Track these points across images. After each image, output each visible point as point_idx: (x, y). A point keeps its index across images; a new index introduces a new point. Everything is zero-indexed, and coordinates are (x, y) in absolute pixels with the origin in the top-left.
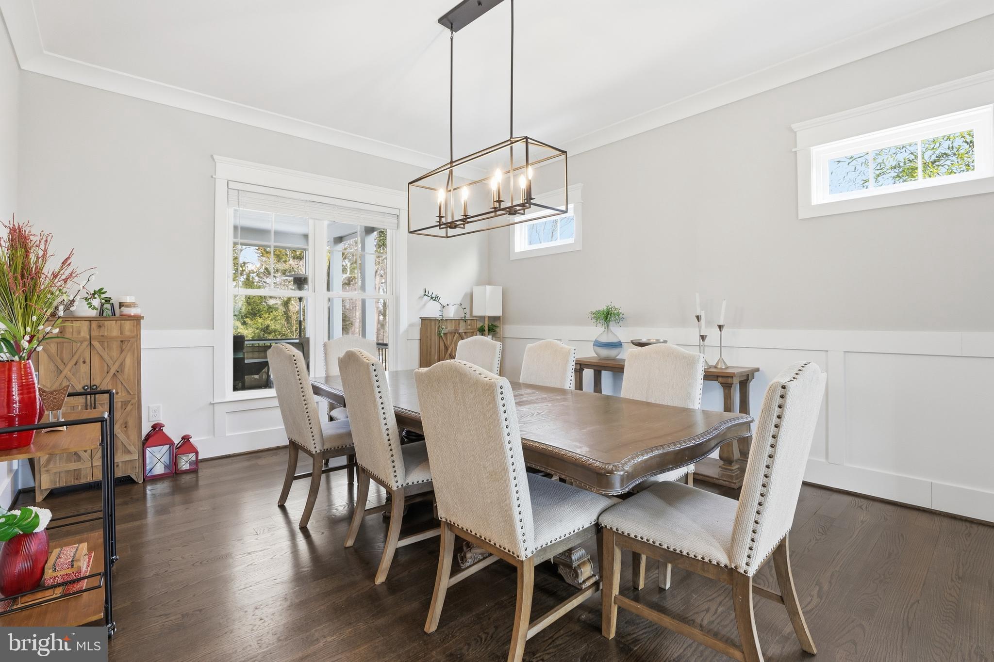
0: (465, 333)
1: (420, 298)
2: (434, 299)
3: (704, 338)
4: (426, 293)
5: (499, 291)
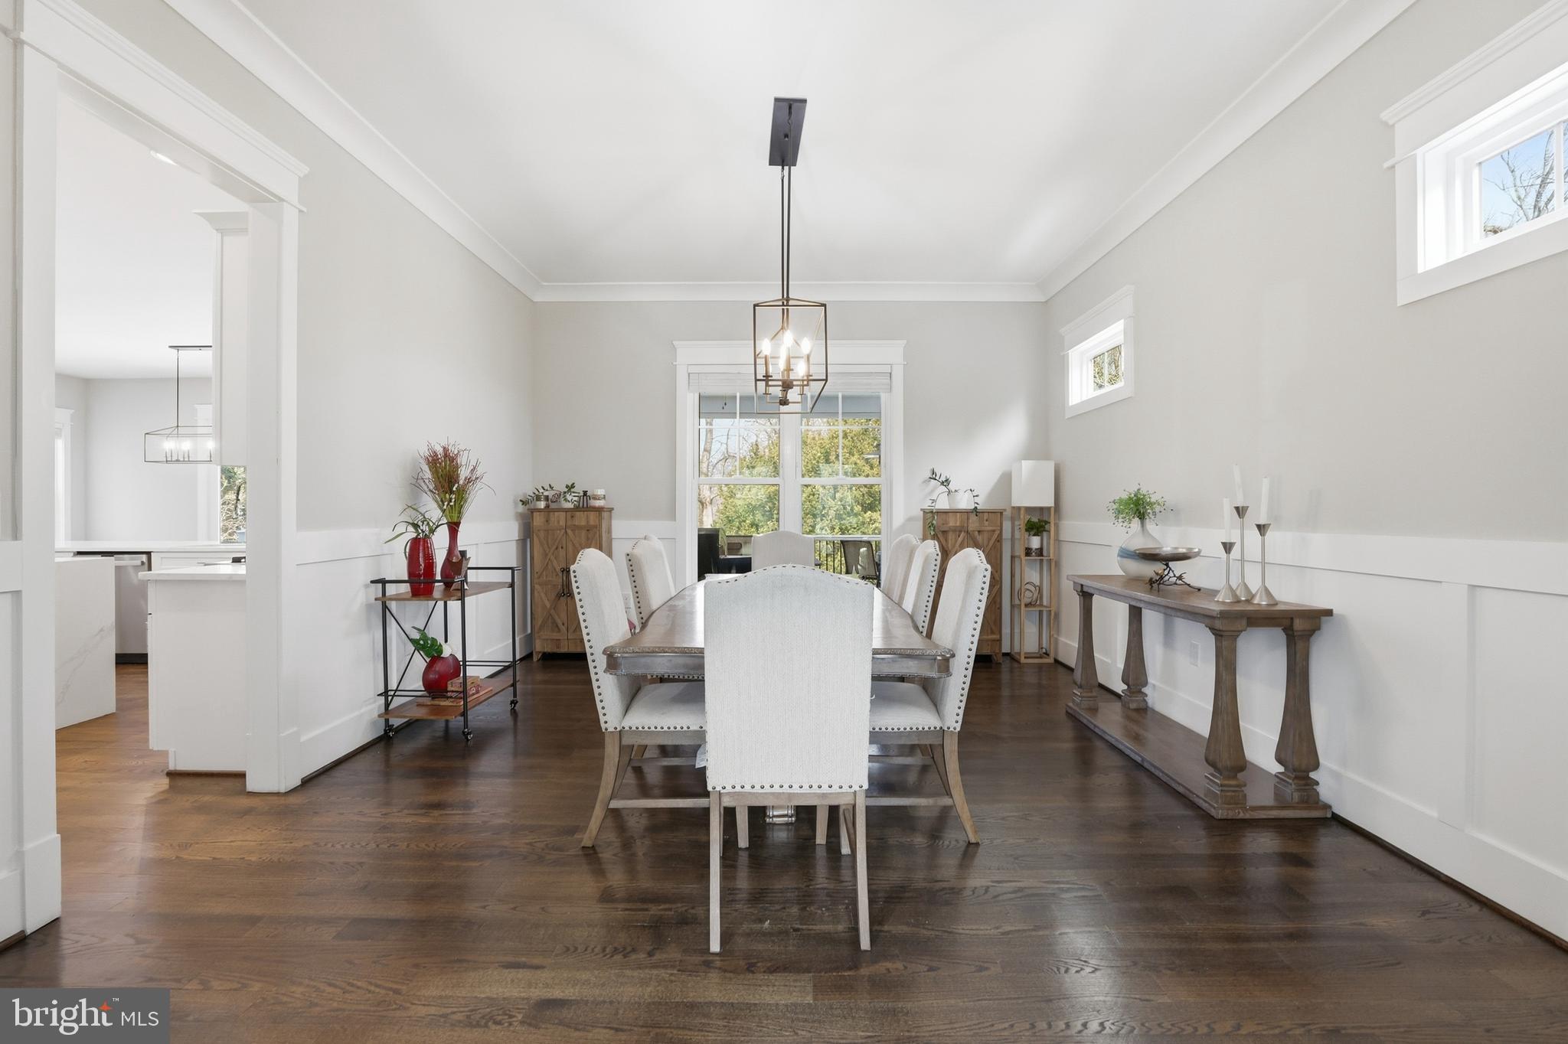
0: (979, 532)
1: (924, 482)
2: (942, 483)
3: (1228, 547)
4: (933, 476)
5: (1049, 468)
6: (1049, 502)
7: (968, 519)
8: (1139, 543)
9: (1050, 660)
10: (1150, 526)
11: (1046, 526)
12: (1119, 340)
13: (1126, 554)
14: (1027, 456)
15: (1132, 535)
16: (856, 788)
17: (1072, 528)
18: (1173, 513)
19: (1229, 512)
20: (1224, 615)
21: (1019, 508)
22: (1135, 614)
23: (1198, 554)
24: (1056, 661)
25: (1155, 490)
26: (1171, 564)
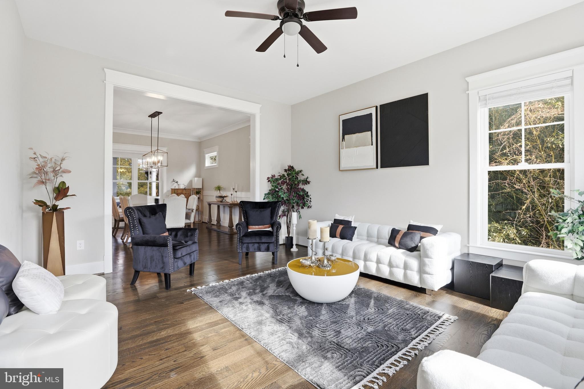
1: (171, 182)
2: (176, 182)
3: (232, 195)
4: (174, 181)
5: (201, 179)
6: (201, 187)
7: (183, 191)
8: (219, 195)
9: (201, 222)
10: (221, 192)
11: (200, 193)
12: (216, 155)
13: (217, 197)
14: (196, 177)
15: (218, 193)
16: (183, 226)
17: (205, 193)
18: (225, 189)
19: (232, 189)
20: (230, 204)
21: (194, 188)
22: (219, 207)
23: (228, 196)
24: (203, 222)
25: (222, 185)
26: (224, 198)
